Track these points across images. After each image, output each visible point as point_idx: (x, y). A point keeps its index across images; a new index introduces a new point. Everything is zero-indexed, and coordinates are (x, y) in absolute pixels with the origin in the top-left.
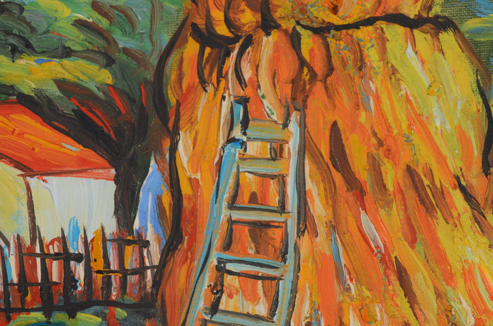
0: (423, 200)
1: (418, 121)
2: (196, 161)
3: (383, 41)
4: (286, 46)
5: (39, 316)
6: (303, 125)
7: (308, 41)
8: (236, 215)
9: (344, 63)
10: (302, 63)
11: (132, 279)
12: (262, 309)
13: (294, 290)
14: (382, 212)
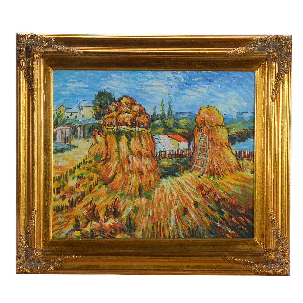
0: (222, 146)
1: (221, 137)
2: (197, 141)
3: (217, 128)
4: (207, 128)
5: (179, 158)
6: (209, 137)
7: (209, 128)
8: (201, 147)
9: (213, 130)
10: (209, 130)
11: (190, 154)
12: (204, 158)
13: (207, 156)
14: (217, 147)
